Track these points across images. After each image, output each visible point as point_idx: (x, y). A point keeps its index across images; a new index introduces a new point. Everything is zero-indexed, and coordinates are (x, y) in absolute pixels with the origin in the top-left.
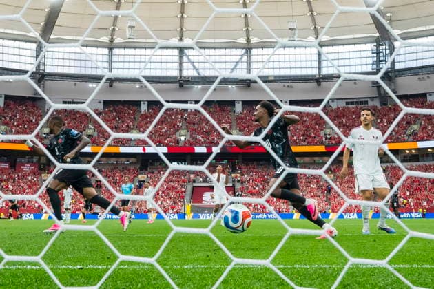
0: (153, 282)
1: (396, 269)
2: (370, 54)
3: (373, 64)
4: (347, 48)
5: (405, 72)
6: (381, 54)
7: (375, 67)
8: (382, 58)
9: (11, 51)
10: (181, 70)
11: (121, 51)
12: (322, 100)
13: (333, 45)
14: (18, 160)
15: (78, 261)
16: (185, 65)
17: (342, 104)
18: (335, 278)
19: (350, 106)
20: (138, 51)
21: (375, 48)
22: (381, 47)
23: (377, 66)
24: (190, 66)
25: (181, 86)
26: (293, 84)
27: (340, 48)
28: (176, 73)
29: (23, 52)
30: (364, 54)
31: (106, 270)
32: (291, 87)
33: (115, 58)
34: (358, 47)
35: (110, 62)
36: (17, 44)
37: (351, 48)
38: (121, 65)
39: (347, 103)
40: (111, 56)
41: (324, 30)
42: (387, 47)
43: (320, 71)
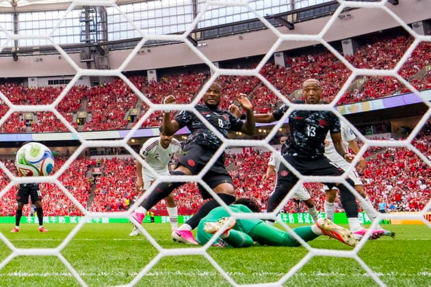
2: (77, 22)
3: (81, 35)
4: (49, 15)
5: (121, 45)
6: (91, 23)
7: (84, 38)
8: (92, 28)
13: (32, 12)
17: (44, 84)
19: (54, 86)
21: (84, 15)
22: (91, 15)
23: (87, 38)
27: (42, 15)
30: (70, 23)
39: (50, 82)
42: (98, 15)
43: (16, 42)
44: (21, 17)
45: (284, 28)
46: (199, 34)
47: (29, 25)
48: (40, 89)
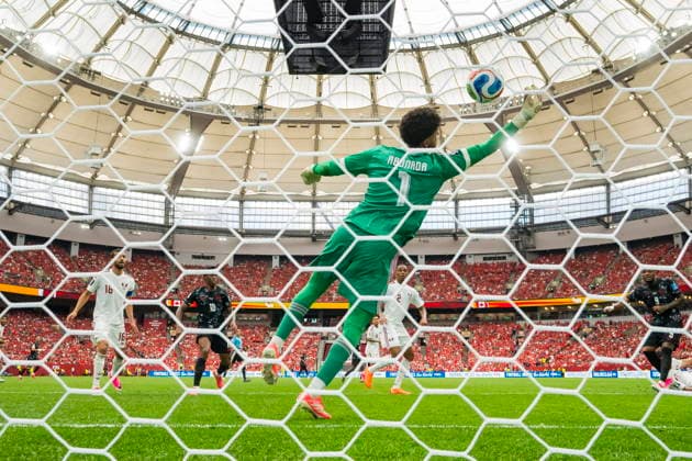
0: (284, 442)
1: (534, 430)
2: (508, 208)
3: (511, 219)
4: (484, 202)
5: (545, 227)
7: (514, 221)
9: (139, 203)
10: (314, 224)
11: (252, 204)
12: (453, 256)
13: (470, 199)
14: (146, 315)
15: (208, 420)
16: (318, 219)
17: (480, 260)
18: (472, 438)
19: (489, 262)
20: (270, 204)
21: (513, 202)
23: (516, 221)
24: (323, 219)
25: (314, 240)
26: (429, 239)
27: (478, 202)
28: (308, 227)
29: (151, 204)
30: (502, 208)
31: (237, 430)
32: (427, 242)
33: (245, 212)
34: (496, 201)
35: (241, 216)
36: (146, 196)
37: (489, 201)
38: (252, 218)
39: (485, 259)
40: (241, 208)
41: (461, 184)
43: (456, 225)
44: (461, 203)
45: (682, 213)
46: (611, 218)
47: (468, 211)
48: (475, 265)
